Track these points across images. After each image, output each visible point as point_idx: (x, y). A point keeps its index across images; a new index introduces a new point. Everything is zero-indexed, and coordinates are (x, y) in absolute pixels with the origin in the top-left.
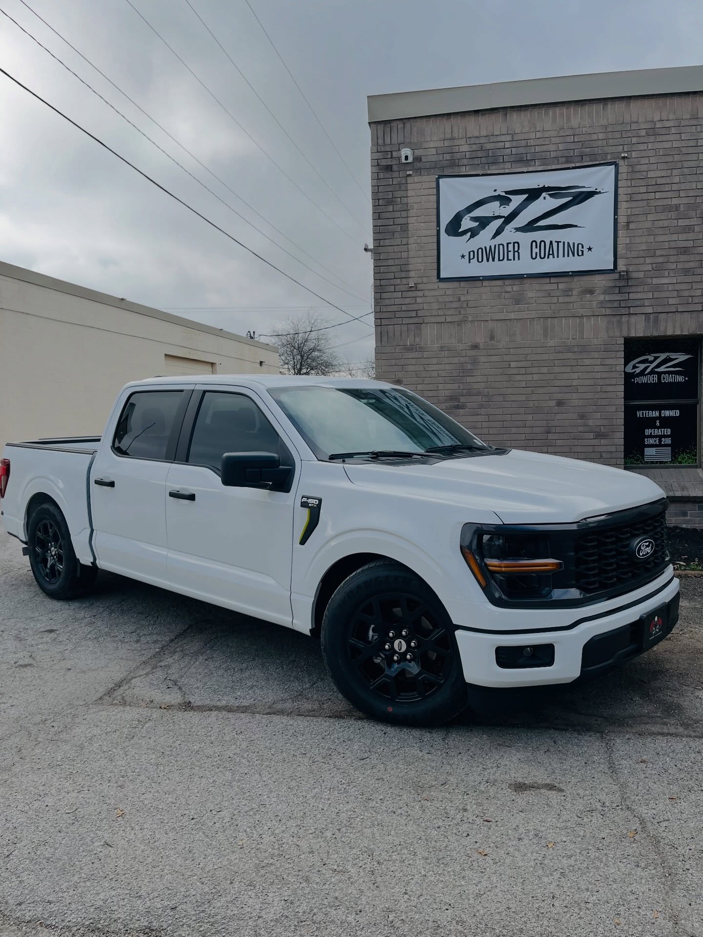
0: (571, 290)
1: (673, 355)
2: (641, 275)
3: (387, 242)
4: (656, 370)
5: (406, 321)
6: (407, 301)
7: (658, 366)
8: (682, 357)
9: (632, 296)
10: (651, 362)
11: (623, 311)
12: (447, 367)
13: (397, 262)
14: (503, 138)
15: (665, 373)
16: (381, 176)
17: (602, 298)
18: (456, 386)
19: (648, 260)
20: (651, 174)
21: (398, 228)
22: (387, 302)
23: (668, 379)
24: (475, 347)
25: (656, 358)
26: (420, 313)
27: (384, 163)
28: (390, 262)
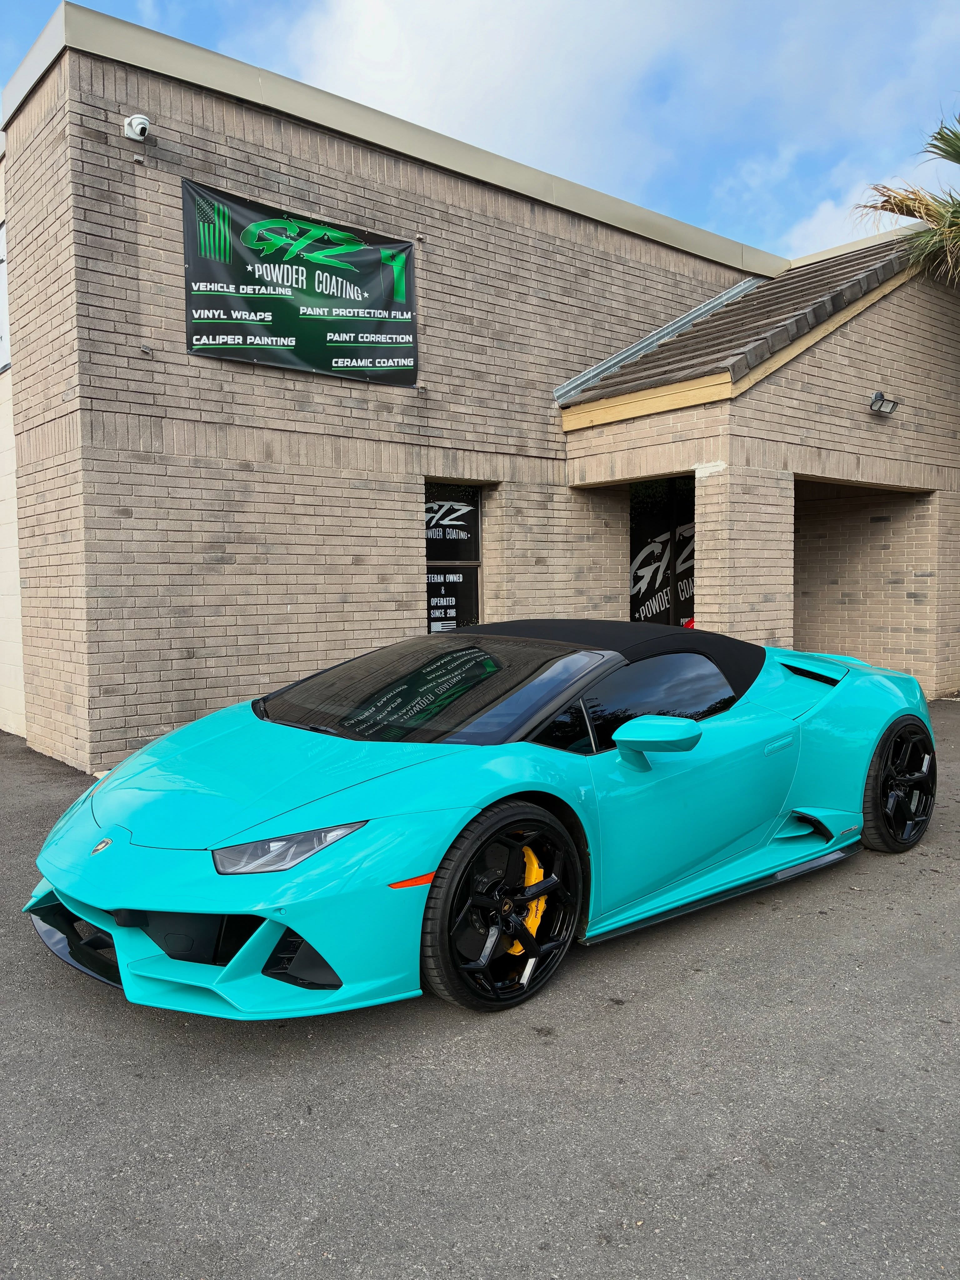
0: (366, 401)
1: (456, 506)
2: (439, 397)
3: (101, 266)
4: (441, 522)
5: (135, 409)
6: (139, 375)
7: (443, 518)
8: (464, 509)
9: (432, 423)
10: (436, 512)
11: (423, 441)
12: (206, 495)
13: (118, 305)
14: (279, 157)
15: (450, 526)
16: (88, 146)
17: (399, 419)
18: (218, 527)
19: (446, 380)
20: (445, 271)
21: (121, 247)
22: (104, 371)
23: (452, 535)
24: (246, 467)
25: (441, 507)
26: (160, 400)
27: (93, 124)
28: (107, 303)
